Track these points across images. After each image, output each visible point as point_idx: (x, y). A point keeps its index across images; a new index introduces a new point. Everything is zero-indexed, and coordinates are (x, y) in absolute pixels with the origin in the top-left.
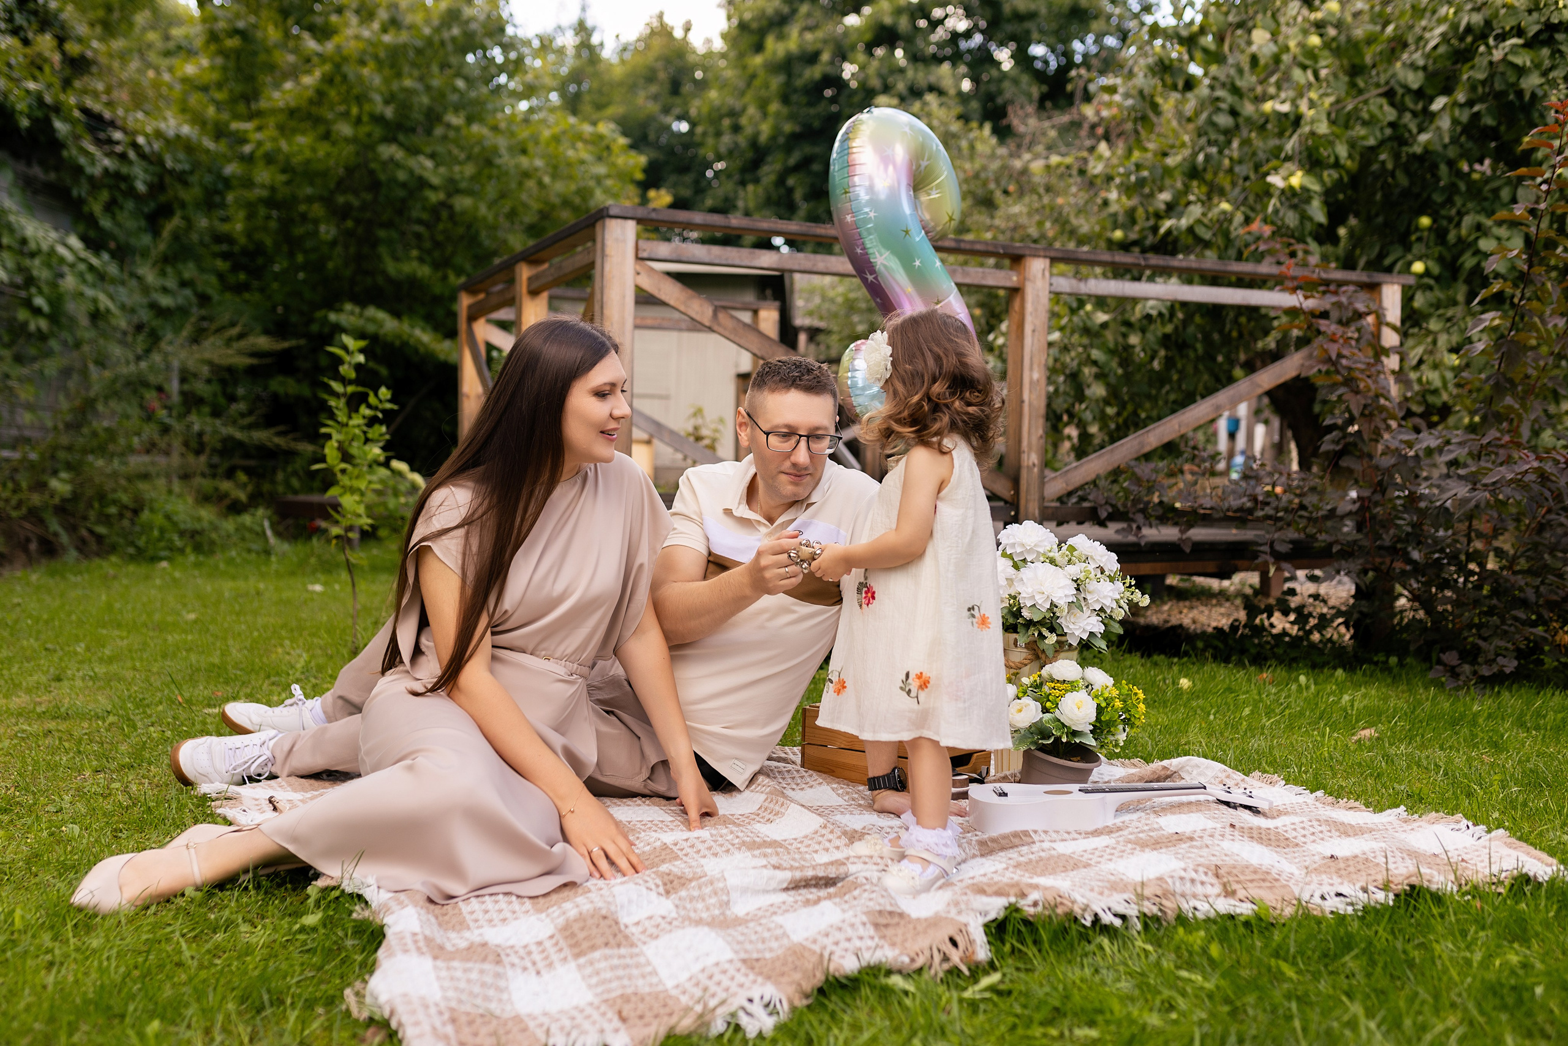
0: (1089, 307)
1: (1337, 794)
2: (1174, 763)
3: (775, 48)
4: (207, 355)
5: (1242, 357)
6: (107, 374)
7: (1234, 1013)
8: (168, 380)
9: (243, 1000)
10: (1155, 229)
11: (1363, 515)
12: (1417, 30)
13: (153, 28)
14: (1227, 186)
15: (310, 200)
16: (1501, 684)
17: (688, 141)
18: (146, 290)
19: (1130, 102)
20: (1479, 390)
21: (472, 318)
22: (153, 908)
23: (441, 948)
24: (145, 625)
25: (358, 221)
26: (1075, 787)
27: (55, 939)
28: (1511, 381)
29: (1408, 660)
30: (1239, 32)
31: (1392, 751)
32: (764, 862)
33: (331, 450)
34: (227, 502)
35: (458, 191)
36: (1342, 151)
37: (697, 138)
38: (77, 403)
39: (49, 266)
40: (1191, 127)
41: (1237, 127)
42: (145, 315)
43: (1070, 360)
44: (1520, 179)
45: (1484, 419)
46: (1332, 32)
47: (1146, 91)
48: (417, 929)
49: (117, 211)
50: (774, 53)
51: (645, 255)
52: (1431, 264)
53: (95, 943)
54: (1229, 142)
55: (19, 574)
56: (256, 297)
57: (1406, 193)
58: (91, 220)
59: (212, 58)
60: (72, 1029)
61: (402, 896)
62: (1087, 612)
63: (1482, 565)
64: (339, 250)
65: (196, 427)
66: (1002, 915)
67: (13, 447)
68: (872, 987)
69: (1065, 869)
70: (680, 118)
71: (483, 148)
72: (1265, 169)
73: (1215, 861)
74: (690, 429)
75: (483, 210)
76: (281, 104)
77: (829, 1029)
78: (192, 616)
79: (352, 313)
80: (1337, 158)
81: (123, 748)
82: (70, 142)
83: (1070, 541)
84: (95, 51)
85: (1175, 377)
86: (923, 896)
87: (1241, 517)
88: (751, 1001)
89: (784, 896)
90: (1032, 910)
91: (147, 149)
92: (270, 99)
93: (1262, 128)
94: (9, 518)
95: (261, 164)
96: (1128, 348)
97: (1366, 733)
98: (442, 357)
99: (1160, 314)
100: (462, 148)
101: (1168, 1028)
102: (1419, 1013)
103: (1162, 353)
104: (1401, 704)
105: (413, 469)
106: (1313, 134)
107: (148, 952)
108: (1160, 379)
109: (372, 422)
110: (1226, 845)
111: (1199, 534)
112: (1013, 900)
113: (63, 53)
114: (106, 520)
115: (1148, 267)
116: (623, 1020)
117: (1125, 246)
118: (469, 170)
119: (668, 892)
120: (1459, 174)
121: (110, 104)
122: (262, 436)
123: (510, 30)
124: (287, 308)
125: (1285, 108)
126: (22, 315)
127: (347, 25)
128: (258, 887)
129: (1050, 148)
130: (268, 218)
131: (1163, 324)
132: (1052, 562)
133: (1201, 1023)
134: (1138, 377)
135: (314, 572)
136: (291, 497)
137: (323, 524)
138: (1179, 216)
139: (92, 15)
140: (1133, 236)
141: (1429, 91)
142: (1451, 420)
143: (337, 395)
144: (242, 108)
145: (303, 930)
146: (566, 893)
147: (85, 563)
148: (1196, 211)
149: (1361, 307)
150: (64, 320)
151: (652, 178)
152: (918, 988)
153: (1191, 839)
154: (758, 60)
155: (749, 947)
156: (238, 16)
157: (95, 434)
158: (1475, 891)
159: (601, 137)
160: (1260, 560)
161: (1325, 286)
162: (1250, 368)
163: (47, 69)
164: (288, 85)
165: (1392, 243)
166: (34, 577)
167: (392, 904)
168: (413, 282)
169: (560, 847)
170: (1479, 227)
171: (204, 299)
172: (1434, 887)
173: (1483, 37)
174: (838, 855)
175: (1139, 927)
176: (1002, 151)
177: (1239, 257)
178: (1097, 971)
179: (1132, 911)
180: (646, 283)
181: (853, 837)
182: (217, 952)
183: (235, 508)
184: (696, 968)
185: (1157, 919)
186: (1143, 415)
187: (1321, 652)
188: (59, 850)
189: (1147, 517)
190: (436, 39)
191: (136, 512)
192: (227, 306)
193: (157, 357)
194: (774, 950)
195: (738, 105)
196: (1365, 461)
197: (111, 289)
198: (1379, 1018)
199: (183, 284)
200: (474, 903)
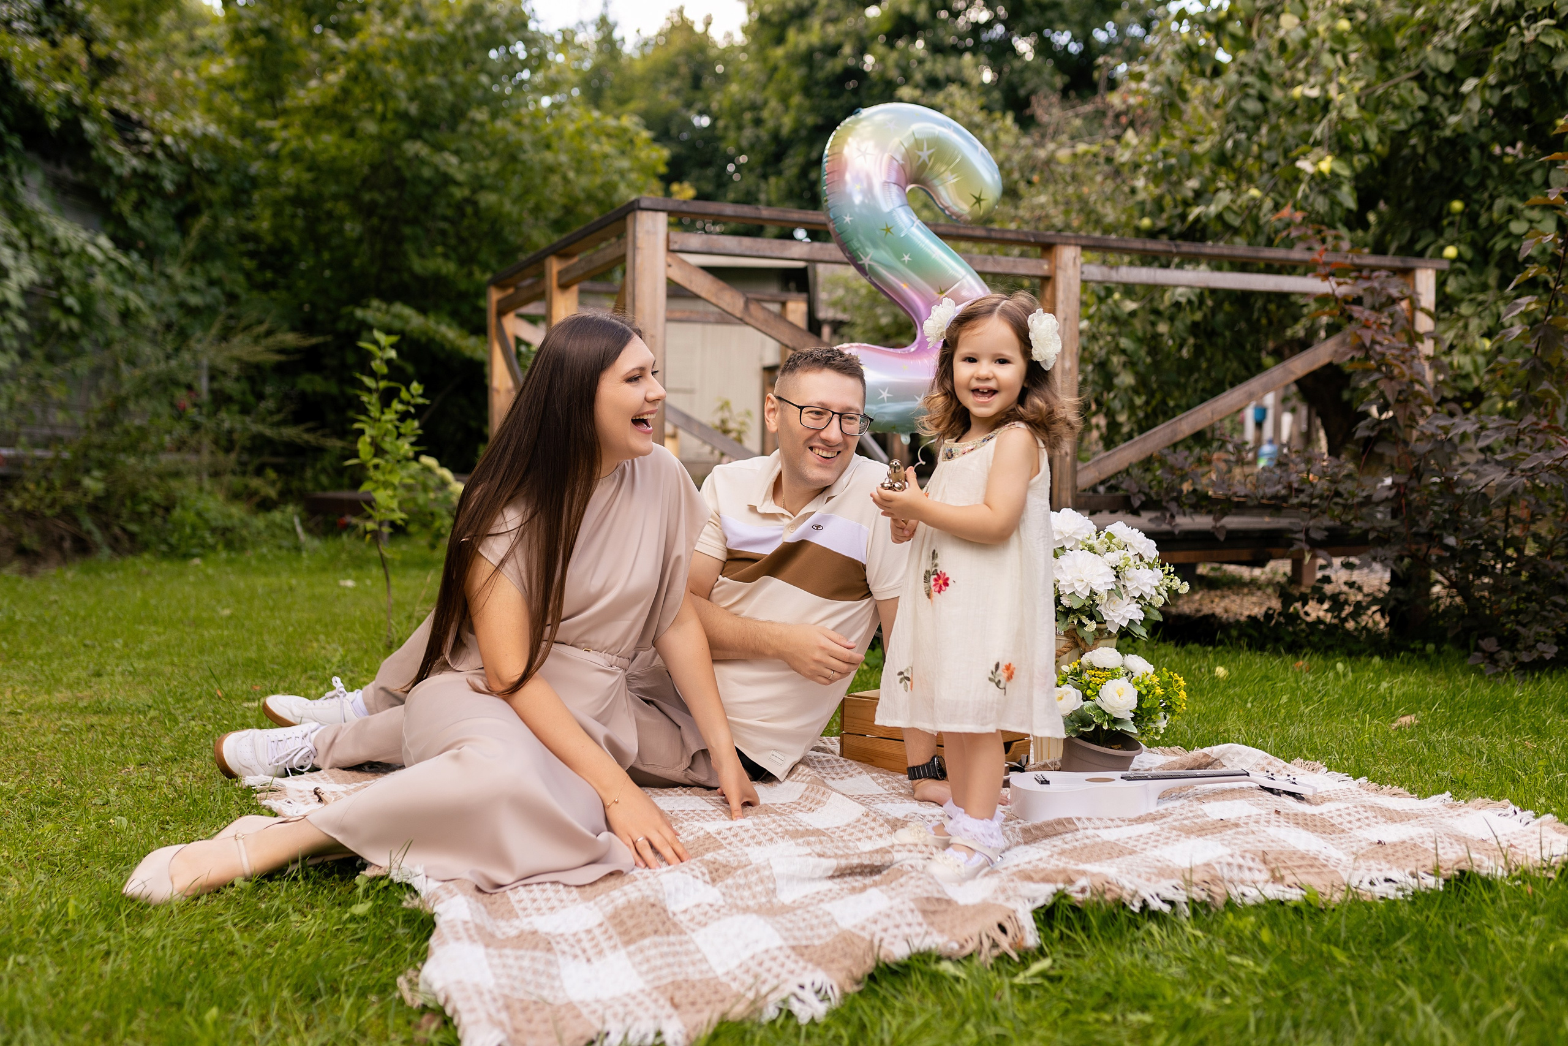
0: (1117, 296)
1: (1381, 780)
2: (1214, 751)
3: (797, 40)
4: (236, 352)
5: (1271, 345)
6: (138, 373)
7: (1287, 998)
8: (197, 378)
9: (297, 988)
10: (1183, 217)
11: (1399, 502)
12: (1448, 13)
13: (178, 28)
14: (1256, 174)
15: (335, 197)
16: (1541, 669)
17: (710, 136)
18: (175, 289)
19: (1157, 89)
20: (1512, 376)
21: (501, 313)
22: (204, 898)
23: (492, 936)
24: (181, 621)
25: (383, 219)
26: (1117, 775)
27: (109, 928)
28: (1548, 366)
29: (1446, 647)
30: (1267, 17)
31: (1433, 737)
32: (808, 850)
33: (363, 446)
34: (256, 499)
35: (482, 187)
36: (1372, 135)
37: (719, 132)
38: (109, 401)
39: (78, 265)
40: (1219, 113)
41: (1266, 112)
42: (174, 314)
43: (1099, 349)
44: (1554, 164)
45: (1521, 404)
46: (1361, 16)
47: (1174, 78)
48: (468, 918)
49: (146, 212)
50: (796, 45)
51: (676, 247)
52: (1463, 248)
53: (149, 932)
54: (1258, 128)
55: (53, 572)
56: (283, 295)
57: (1437, 178)
58: (120, 221)
59: (236, 57)
60: (132, 1016)
61: (451, 885)
62: (1127, 600)
63: (1520, 551)
64: (365, 246)
65: (227, 425)
66: (1050, 901)
67: (46, 447)
68: (923, 974)
69: (1110, 856)
70: (701, 113)
71: (508, 144)
72: (1294, 154)
73: (1262, 847)
74: (717, 422)
75: (508, 206)
76: (306, 102)
77: (882, 1014)
78: (227, 612)
79: (379, 310)
80: (1366, 143)
81: (166, 741)
82: (98, 143)
83: (1109, 529)
84: (121, 52)
85: (1204, 365)
86: (969, 883)
87: (1275, 505)
88: (802, 987)
89: (829, 884)
90: (1080, 897)
91: (175, 149)
92: (295, 97)
93: (1292, 113)
94: (43, 516)
95: (287, 161)
96: (1156, 336)
97: (1407, 720)
98: (468, 353)
99: (1190, 302)
100: (487, 145)
101: (1222, 1013)
102: (1476, 997)
103: (1191, 341)
104: (1440, 690)
105: (442, 465)
106: (1343, 119)
107: (202, 941)
108: (1189, 367)
109: (403, 417)
110: (1272, 831)
111: (1233, 522)
112: (1061, 886)
113: (91, 54)
114: (138, 517)
115: (1178, 254)
116: (675, 1006)
117: (1153, 234)
118: (494, 166)
119: (714, 880)
120: (1492, 158)
121: (137, 105)
122: (290, 432)
123: (532, 26)
124: (313, 306)
125: (1315, 93)
126: (54, 314)
127: (371, 22)
128: (306, 878)
129: (1074, 138)
130: (294, 216)
131: (1192, 312)
132: (1091, 549)
133: (1256, 1007)
134: (1167, 365)
135: (345, 567)
136: (320, 494)
137: (354, 520)
138: (1208, 204)
139: (117, 16)
140: (1161, 224)
141: (1460, 75)
142: (1484, 406)
143: (369, 390)
144: (267, 106)
145: (353, 919)
146: (612, 881)
147: (118, 561)
148: (1225, 197)
149: (1394, 292)
150: (95, 320)
151: (674, 173)
152: (970, 975)
153: (1237, 825)
154: (779, 52)
155: (797, 934)
156: (262, 15)
157: (127, 432)
158: (1525, 876)
159: (625, 130)
160: (1295, 548)
161: (1358, 271)
162: (1280, 356)
163: (75, 70)
164: (313, 83)
165: (1423, 228)
166: (69, 575)
167: (442, 893)
168: (439, 280)
169: (605, 836)
170: (1511, 210)
171: (232, 298)
172: (1484, 872)
173: (1515, 18)
174: (881, 843)
175: (1188, 913)
176: (1026, 141)
177: (1270, 243)
178: (1147, 957)
179: (1181, 897)
180: (678, 276)
181: (896, 825)
182: (268, 941)
183: (265, 505)
184: (746, 955)
185: (1205, 905)
186: (1171, 403)
187: (1356, 640)
188: (109, 841)
189: (1180, 505)
190: (460, 35)
191: (168, 510)
192: (255, 305)
193: (186, 356)
194: (822, 937)
195: (759, 98)
196: (1401, 447)
197: (140, 288)
198: (1434, 1002)
199: (212, 283)
200: (522, 892)
